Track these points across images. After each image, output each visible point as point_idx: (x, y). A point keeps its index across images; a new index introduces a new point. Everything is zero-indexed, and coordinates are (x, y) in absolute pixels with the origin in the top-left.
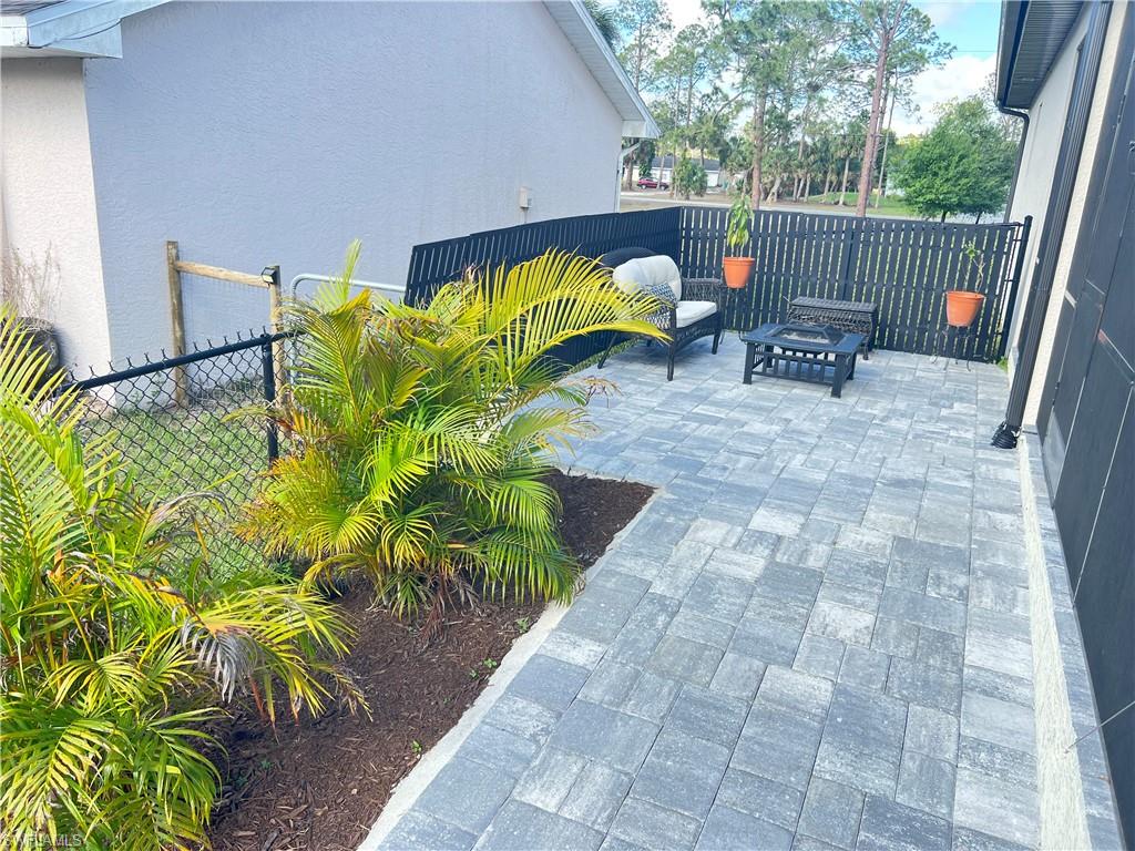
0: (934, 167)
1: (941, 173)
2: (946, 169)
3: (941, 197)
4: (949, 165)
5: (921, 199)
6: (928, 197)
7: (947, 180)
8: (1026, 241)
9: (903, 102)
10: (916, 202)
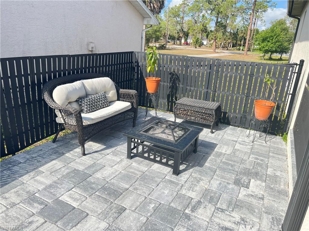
0: (268, 39)
1: (271, 41)
2: (272, 40)
3: (270, 48)
4: (273, 38)
5: (263, 49)
6: (266, 48)
7: (272, 43)
8: (300, 73)
9: (260, 20)
10: (262, 50)
